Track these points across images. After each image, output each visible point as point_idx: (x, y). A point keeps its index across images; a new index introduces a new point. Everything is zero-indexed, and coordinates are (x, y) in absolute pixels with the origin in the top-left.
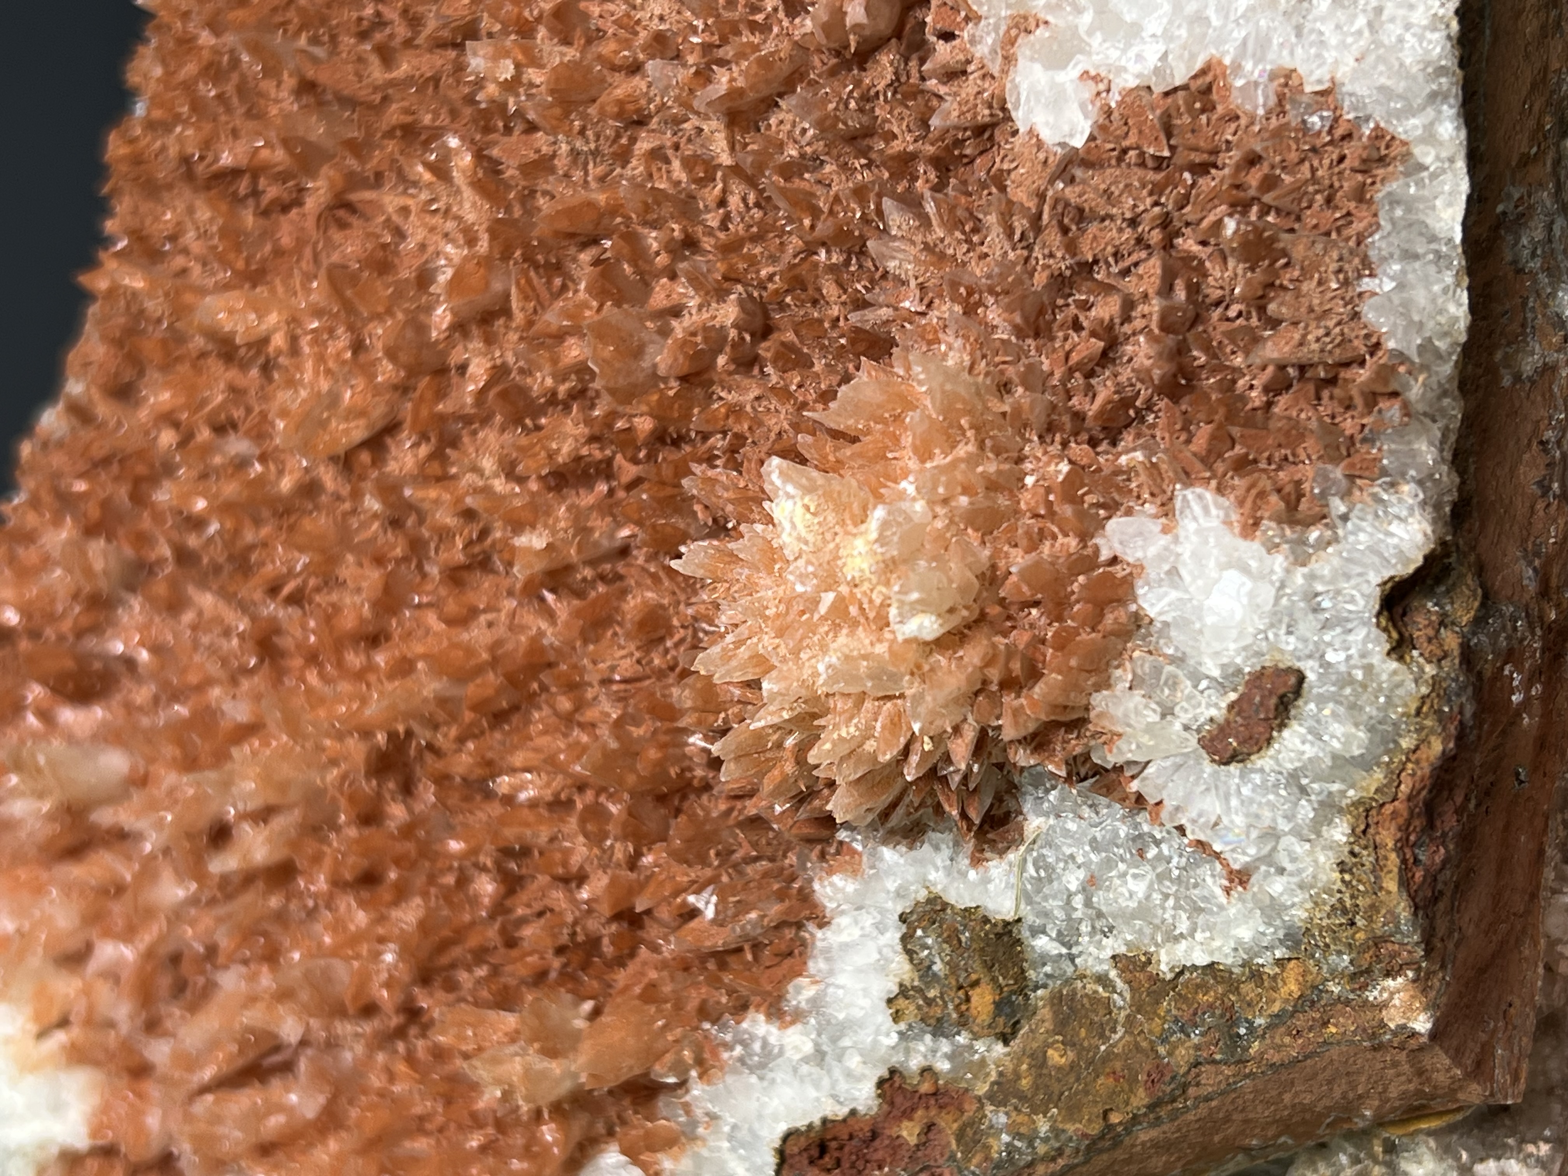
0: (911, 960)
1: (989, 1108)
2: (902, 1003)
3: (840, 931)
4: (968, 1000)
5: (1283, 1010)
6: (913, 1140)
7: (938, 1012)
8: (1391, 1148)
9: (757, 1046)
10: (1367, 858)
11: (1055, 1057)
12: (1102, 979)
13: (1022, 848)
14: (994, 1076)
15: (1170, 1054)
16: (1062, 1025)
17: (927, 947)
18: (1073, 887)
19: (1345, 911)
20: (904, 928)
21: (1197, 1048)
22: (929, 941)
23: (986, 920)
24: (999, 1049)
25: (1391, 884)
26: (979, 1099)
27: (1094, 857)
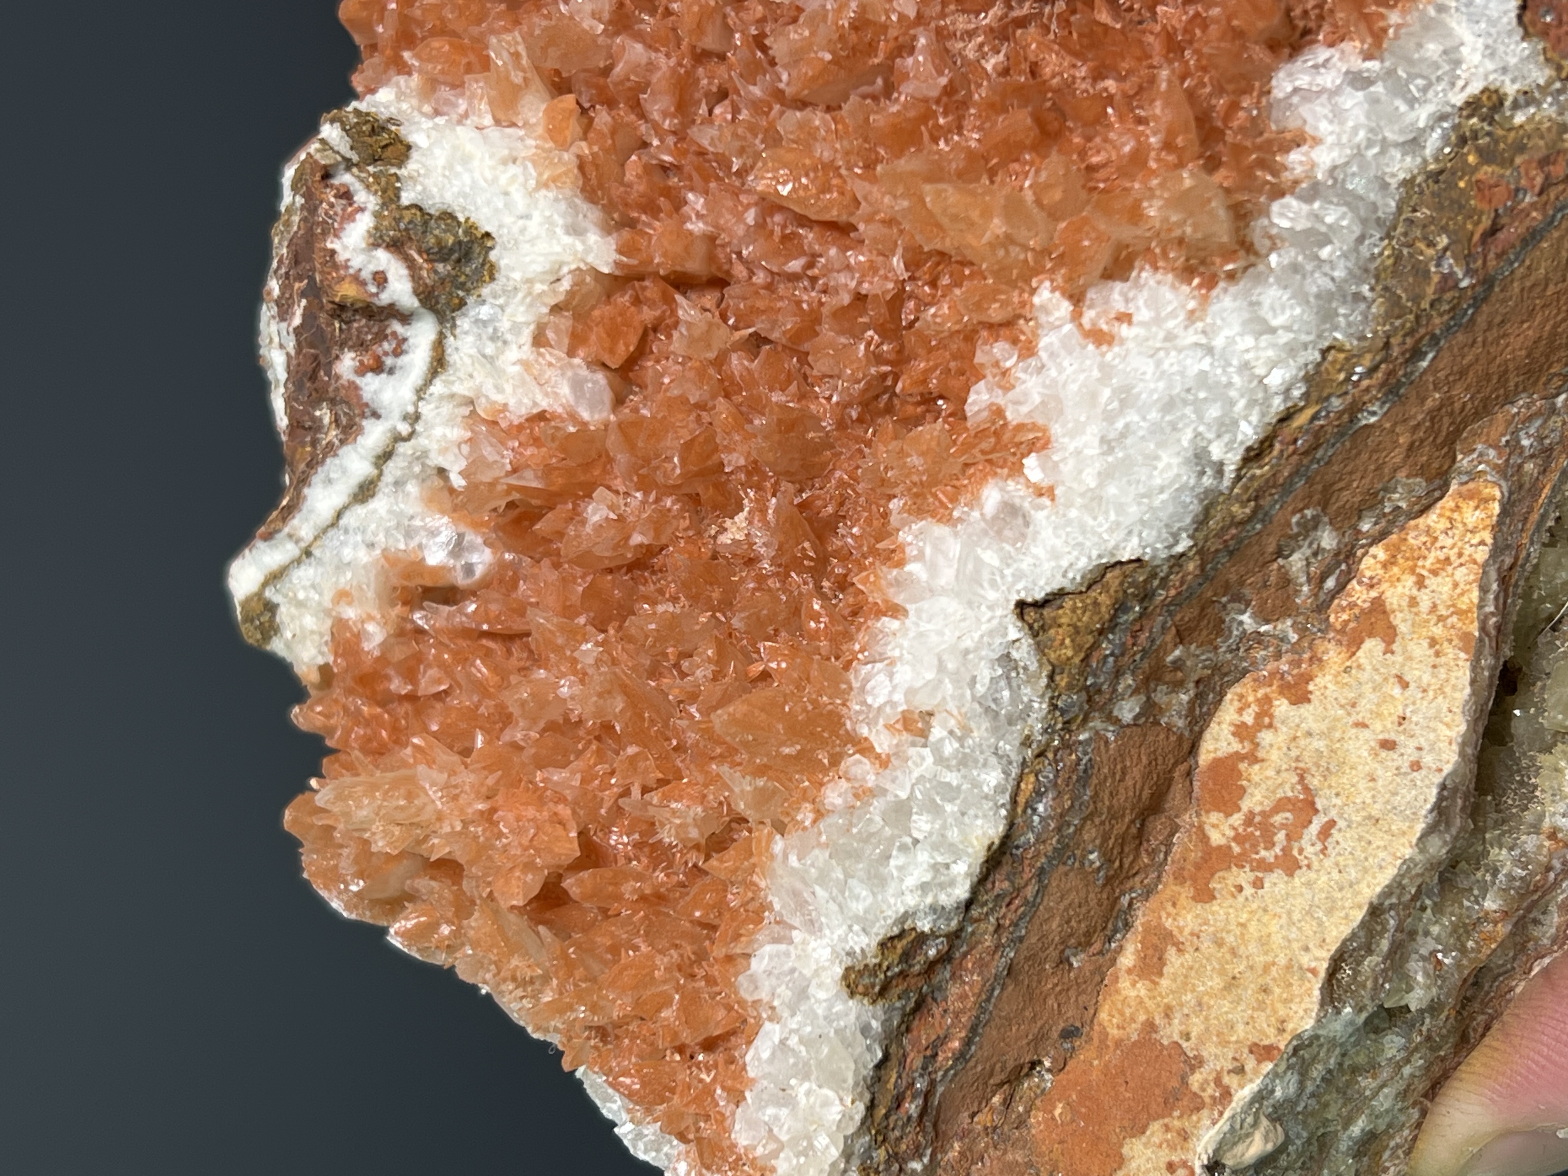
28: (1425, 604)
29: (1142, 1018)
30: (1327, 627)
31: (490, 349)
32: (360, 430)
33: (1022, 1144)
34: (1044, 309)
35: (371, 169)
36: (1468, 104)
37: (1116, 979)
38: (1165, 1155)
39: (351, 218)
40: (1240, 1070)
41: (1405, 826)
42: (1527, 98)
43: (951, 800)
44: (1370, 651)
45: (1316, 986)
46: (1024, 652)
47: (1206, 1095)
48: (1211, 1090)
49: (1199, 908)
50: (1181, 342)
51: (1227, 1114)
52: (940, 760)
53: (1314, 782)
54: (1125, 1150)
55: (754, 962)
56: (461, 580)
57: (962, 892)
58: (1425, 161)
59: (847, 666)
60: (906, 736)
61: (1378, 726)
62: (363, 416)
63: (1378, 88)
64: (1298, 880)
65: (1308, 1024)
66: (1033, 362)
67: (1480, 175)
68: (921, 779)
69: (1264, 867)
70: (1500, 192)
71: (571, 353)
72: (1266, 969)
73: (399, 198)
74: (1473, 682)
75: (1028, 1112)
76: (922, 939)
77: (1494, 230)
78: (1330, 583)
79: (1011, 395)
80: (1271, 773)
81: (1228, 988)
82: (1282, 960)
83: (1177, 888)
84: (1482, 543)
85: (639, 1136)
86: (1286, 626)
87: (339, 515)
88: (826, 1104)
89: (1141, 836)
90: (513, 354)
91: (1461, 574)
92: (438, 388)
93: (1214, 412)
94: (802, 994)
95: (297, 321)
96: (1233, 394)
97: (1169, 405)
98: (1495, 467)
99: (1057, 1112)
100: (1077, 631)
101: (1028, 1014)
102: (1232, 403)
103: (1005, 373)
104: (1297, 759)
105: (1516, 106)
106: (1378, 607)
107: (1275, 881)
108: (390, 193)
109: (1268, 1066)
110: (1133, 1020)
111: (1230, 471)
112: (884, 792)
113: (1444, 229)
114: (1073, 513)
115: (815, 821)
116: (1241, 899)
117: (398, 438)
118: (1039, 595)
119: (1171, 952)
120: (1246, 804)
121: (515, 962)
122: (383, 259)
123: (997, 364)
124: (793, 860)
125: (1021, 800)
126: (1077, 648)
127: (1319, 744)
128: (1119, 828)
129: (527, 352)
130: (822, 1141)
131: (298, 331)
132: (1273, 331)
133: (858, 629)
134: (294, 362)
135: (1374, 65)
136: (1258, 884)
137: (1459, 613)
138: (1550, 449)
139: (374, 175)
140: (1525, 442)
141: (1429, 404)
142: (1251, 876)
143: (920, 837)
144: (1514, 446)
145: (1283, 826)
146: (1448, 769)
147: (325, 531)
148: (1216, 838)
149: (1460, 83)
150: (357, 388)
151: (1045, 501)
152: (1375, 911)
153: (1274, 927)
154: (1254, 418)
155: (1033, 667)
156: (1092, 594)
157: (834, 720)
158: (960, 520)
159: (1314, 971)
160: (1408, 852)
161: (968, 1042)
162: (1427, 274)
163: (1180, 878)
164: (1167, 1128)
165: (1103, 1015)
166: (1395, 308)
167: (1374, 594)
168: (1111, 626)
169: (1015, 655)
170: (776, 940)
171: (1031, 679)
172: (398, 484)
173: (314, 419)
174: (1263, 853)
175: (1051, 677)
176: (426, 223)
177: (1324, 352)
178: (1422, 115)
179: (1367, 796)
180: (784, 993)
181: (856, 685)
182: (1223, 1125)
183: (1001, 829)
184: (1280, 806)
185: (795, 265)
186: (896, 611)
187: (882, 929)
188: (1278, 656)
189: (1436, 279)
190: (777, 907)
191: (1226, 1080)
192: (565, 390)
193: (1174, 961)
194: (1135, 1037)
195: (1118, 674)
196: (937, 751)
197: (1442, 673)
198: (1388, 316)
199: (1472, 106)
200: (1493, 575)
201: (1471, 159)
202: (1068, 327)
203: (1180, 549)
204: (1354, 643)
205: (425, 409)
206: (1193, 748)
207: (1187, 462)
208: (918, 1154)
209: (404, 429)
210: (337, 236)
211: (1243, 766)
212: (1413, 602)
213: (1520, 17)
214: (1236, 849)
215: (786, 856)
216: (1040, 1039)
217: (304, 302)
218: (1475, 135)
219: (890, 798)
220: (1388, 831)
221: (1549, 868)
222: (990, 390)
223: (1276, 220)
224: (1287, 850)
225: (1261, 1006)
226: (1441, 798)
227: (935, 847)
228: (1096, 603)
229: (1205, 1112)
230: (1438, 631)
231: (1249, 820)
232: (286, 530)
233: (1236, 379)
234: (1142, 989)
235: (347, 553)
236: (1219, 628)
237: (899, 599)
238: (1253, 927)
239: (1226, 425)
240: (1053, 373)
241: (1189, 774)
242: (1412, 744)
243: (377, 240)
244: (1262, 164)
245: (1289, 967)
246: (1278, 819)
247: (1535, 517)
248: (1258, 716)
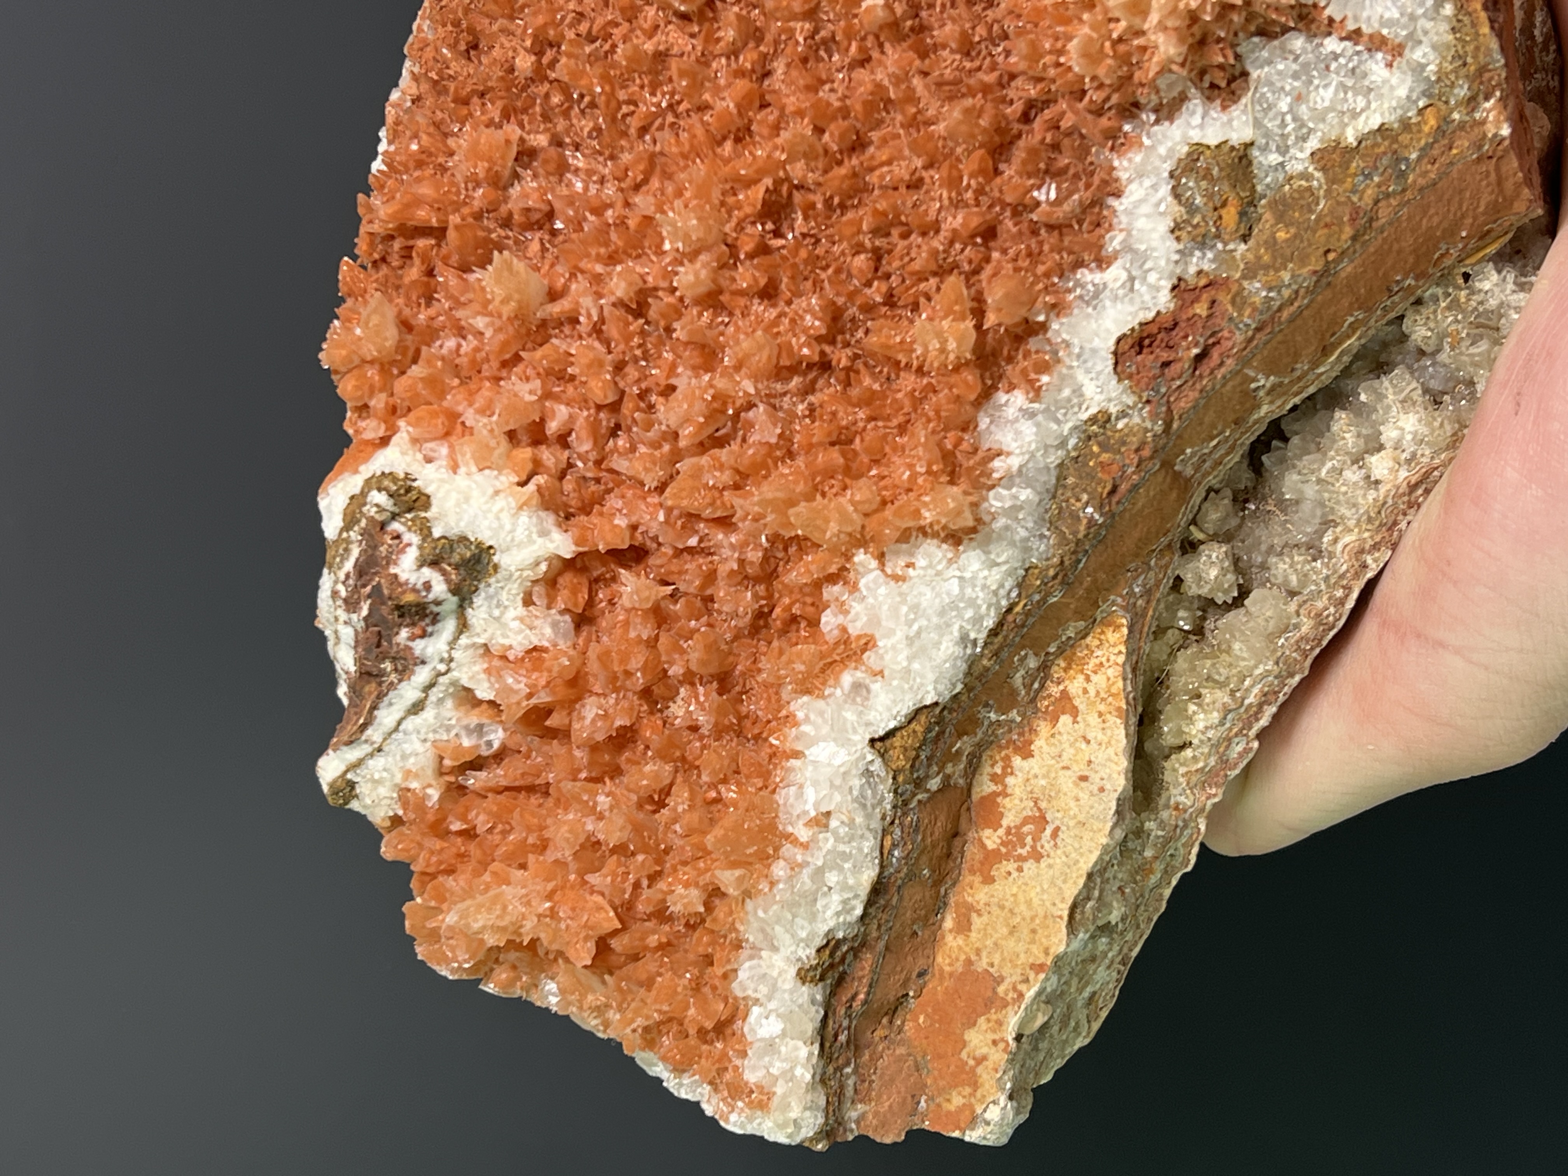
0: (1180, 202)
1: (1245, 284)
2: (1178, 233)
3: (1131, 193)
4: (1220, 217)
5: (1427, 144)
6: (1204, 313)
7: (1202, 230)
8: (1466, 277)
9: (1090, 287)
10: (1466, 20)
11: (1281, 235)
12: (1305, 176)
13: (1250, 94)
14: (1242, 266)
15: (1360, 199)
16: (1280, 217)
17: (1190, 188)
18: (1285, 109)
19: (1460, 57)
20: (1173, 182)
21: (1379, 186)
22: (1191, 184)
23: (1233, 148)
24: (1243, 247)
25: (1485, 29)
26: (1237, 281)
27: (1296, 84)
28: (1092, 693)
29: (963, 957)
30: (1037, 710)
31: (496, 613)
32: (413, 672)
33: (901, 1043)
34: (861, 563)
35: (409, 516)
36: (1090, 419)
37: (943, 937)
38: (991, 1036)
39: (402, 551)
40: (1026, 981)
41: (1101, 826)
42: (1123, 414)
43: (846, 861)
44: (1064, 725)
45: (1064, 924)
46: (877, 766)
47: (1009, 998)
48: (1012, 995)
49: (986, 889)
50: (946, 576)
51: (1023, 1007)
52: (838, 839)
53: (1043, 805)
54: (966, 1037)
55: (740, 973)
56: (485, 752)
57: (859, 911)
58: (1068, 452)
59: (774, 791)
60: (816, 829)
61: (1075, 768)
62: (415, 664)
63: (1040, 418)
64: (1044, 863)
65: (1062, 949)
66: (857, 594)
67: (1101, 459)
68: (829, 852)
69: (1022, 859)
70: (1115, 467)
71: (549, 607)
72: (1033, 919)
73: (431, 533)
74: (1127, 735)
75: (903, 1023)
76: (839, 943)
77: (1114, 491)
78: (1036, 685)
79: (850, 617)
80: (1017, 802)
81: (1011, 933)
82: (1041, 913)
83: (971, 878)
84: (1120, 652)
85: (681, 1085)
86: (1014, 714)
87: (399, 723)
88: (796, 1049)
89: (949, 855)
90: (511, 613)
91: (1110, 672)
92: (464, 640)
93: (969, 614)
94: (774, 988)
95: (365, 612)
96: (979, 602)
97: (942, 613)
98: (1122, 607)
99: (921, 1020)
100: (906, 749)
101: (899, 969)
102: (979, 607)
103: (843, 603)
104: (1031, 792)
105: (1118, 419)
106: (1065, 693)
107: (1029, 866)
108: (425, 531)
109: (1042, 976)
110: (957, 959)
111: (980, 643)
112: (808, 863)
113: (1085, 490)
114: (895, 683)
115: (771, 889)
116: (1011, 879)
117: (440, 674)
118: (881, 733)
119: (974, 915)
120: (1005, 822)
121: (590, 997)
122: (427, 573)
123: (837, 599)
124: (761, 914)
125: (886, 852)
126: (907, 759)
127: (1043, 782)
128: (938, 852)
129: (521, 610)
130: (799, 1071)
131: (366, 619)
132: (998, 565)
133: (775, 768)
134: (361, 636)
135: (1036, 405)
136: (1020, 870)
137: (1112, 695)
138: (1150, 589)
139: (412, 520)
140: (1137, 590)
141: (1085, 585)
142: (1016, 865)
143: (832, 885)
144: (1131, 593)
145: (1029, 833)
146: (1120, 789)
147: (390, 734)
148: (990, 845)
149: (1084, 407)
150: (410, 648)
151: (879, 678)
152: (1090, 876)
153: (1033, 894)
154: (992, 613)
155: (883, 774)
156: (913, 725)
157: (772, 827)
158: (830, 695)
159: (1061, 917)
160: (1104, 841)
161: (868, 994)
162: (1078, 519)
163: (972, 872)
164: (989, 1020)
165: (939, 959)
166: (1063, 540)
167: (1061, 687)
168: (924, 742)
169: (872, 769)
170: (751, 958)
171: (883, 781)
172: (441, 701)
173: (380, 670)
174: (1020, 851)
175: (894, 778)
176: (451, 546)
177: (1027, 570)
178: (1066, 428)
179: (1076, 810)
180: (763, 990)
181: (781, 802)
182: (1021, 1012)
183: (877, 870)
184: (1026, 821)
185: (693, 542)
186: (797, 754)
187: (819, 942)
188: (1010, 731)
189: (1085, 521)
190: (751, 939)
191: (1020, 987)
192: (548, 631)
193: (977, 922)
194: (960, 970)
195: (929, 766)
196: (835, 833)
197: (1109, 732)
198: (1059, 545)
199: (1093, 420)
200: (1129, 669)
201: (1095, 449)
202: (878, 572)
203: (957, 690)
204: (1055, 720)
205: (456, 654)
206: (969, 795)
207: (957, 643)
208: (848, 1064)
209: (442, 667)
210: (396, 564)
211: (999, 800)
212: (1085, 692)
213: (1115, 369)
214: (1003, 850)
215: (756, 913)
216: (906, 983)
217: (369, 602)
218: (1096, 435)
219: (812, 867)
220: (1092, 830)
221: (1176, 826)
222: (835, 615)
223: (994, 503)
224: (1034, 848)
225: (1033, 942)
226: (1118, 805)
227: (842, 890)
228: (914, 732)
229: (1010, 1008)
230: (1102, 707)
231: (1008, 832)
232: (363, 738)
233: (981, 595)
234: (960, 941)
235: (407, 747)
236: (976, 722)
237: (799, 748)
238: (1021, 898)
239: (977, 620)
240: (871, 600)
241: (969, 809)
242: (1097, 777)
243: (422, 563)
244: (982, 474)
245: (1046, 917)
246: (1026, 829)
247: (1146, 629)
248: (1004, 768)
